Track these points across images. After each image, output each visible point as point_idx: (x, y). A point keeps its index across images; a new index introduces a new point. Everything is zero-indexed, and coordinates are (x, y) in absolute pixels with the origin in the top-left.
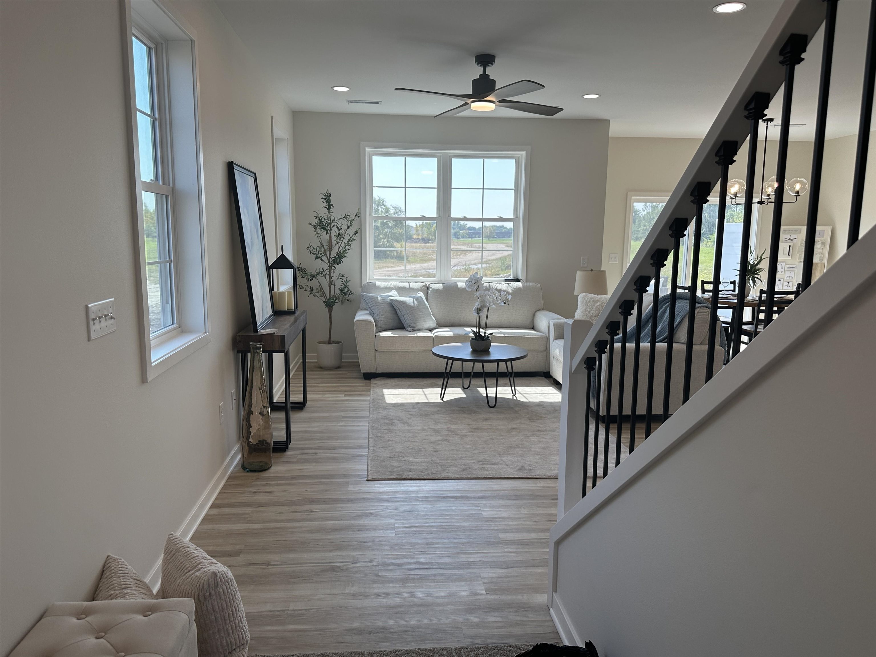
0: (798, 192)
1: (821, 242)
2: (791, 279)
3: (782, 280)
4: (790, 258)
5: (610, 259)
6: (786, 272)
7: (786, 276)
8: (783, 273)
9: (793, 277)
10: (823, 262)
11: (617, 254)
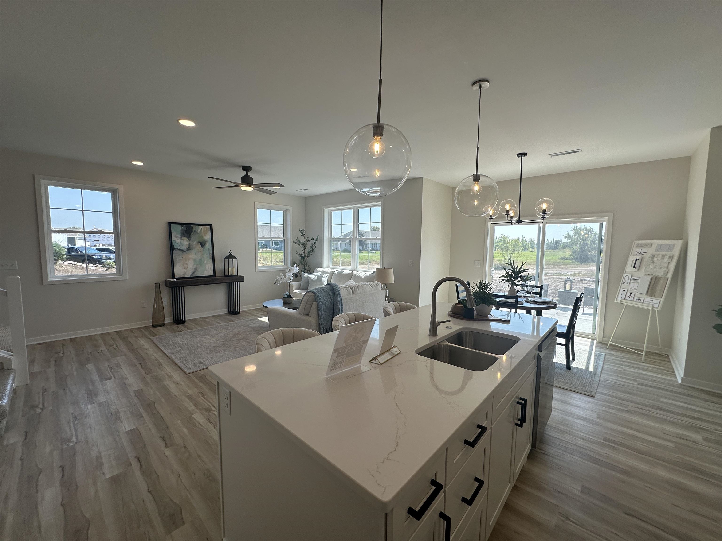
0: (544, 211)
1: (668, 256)
2: (634, 290)
3: (626, 290)
4: (635, 270)
5: (475, 263)
6: (631, 283)
7: (630, 287)
8: (628, 284)
9: (636, 289)
10: (667, 276)
11: (479, 260)
